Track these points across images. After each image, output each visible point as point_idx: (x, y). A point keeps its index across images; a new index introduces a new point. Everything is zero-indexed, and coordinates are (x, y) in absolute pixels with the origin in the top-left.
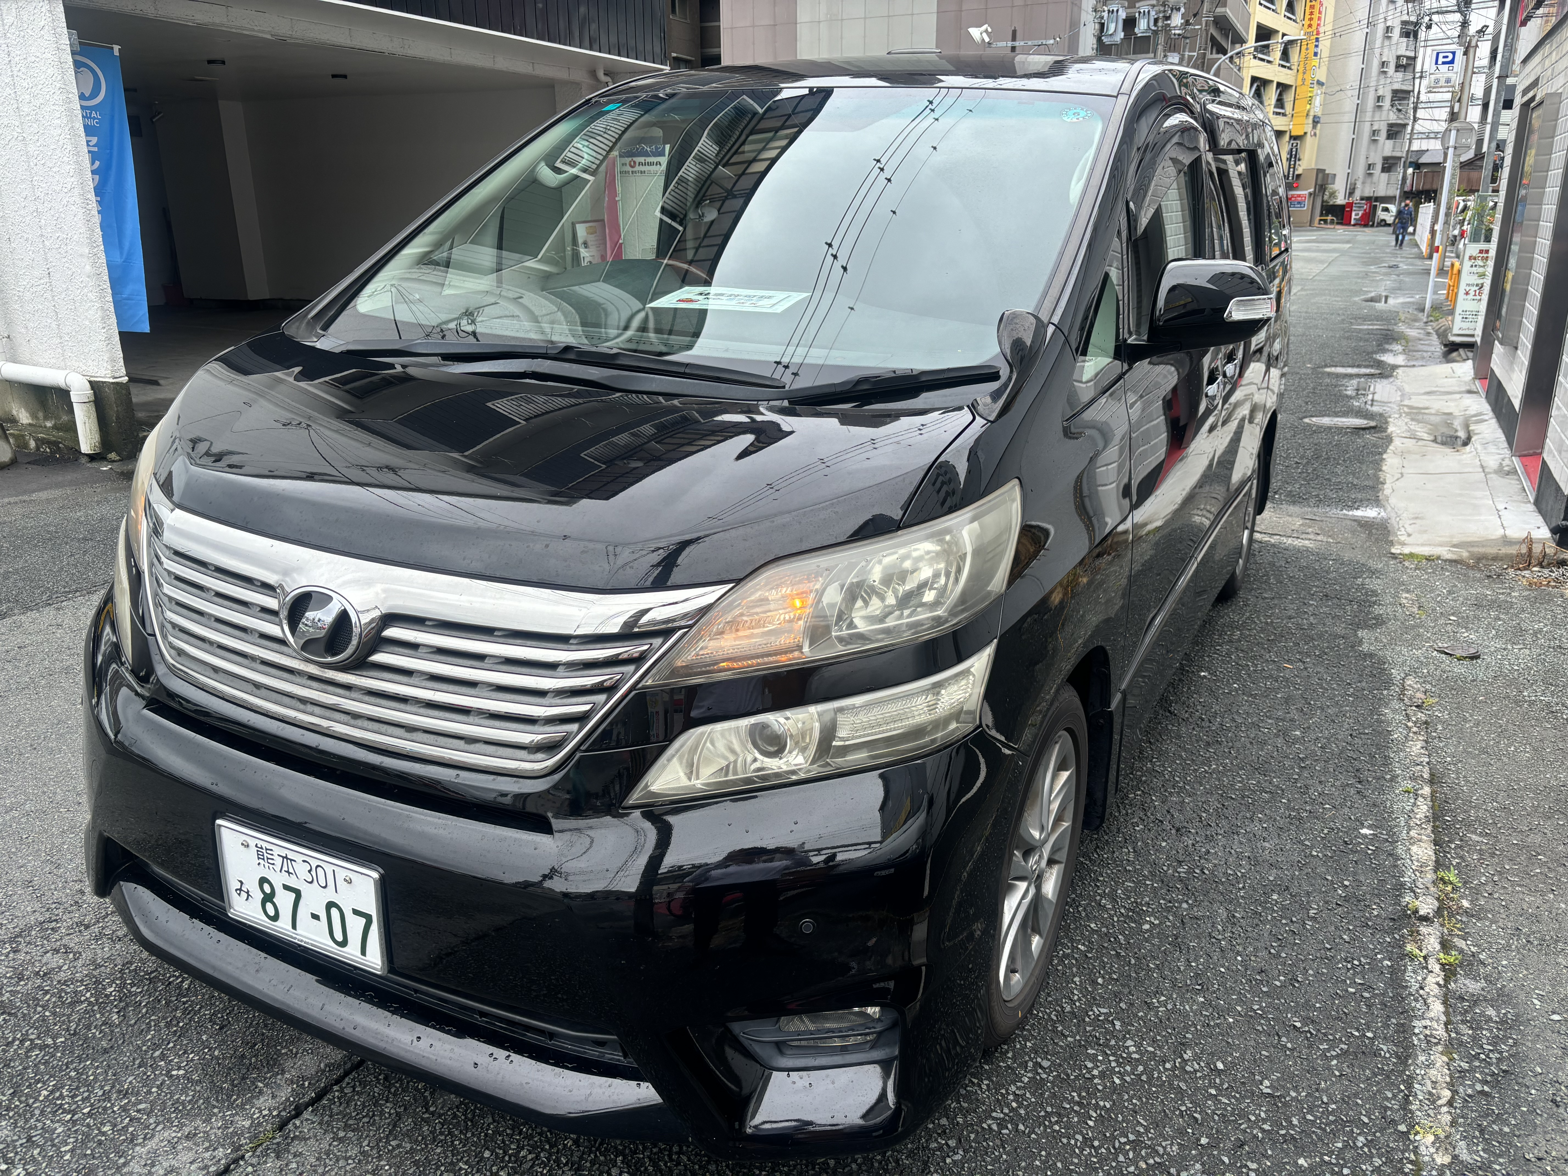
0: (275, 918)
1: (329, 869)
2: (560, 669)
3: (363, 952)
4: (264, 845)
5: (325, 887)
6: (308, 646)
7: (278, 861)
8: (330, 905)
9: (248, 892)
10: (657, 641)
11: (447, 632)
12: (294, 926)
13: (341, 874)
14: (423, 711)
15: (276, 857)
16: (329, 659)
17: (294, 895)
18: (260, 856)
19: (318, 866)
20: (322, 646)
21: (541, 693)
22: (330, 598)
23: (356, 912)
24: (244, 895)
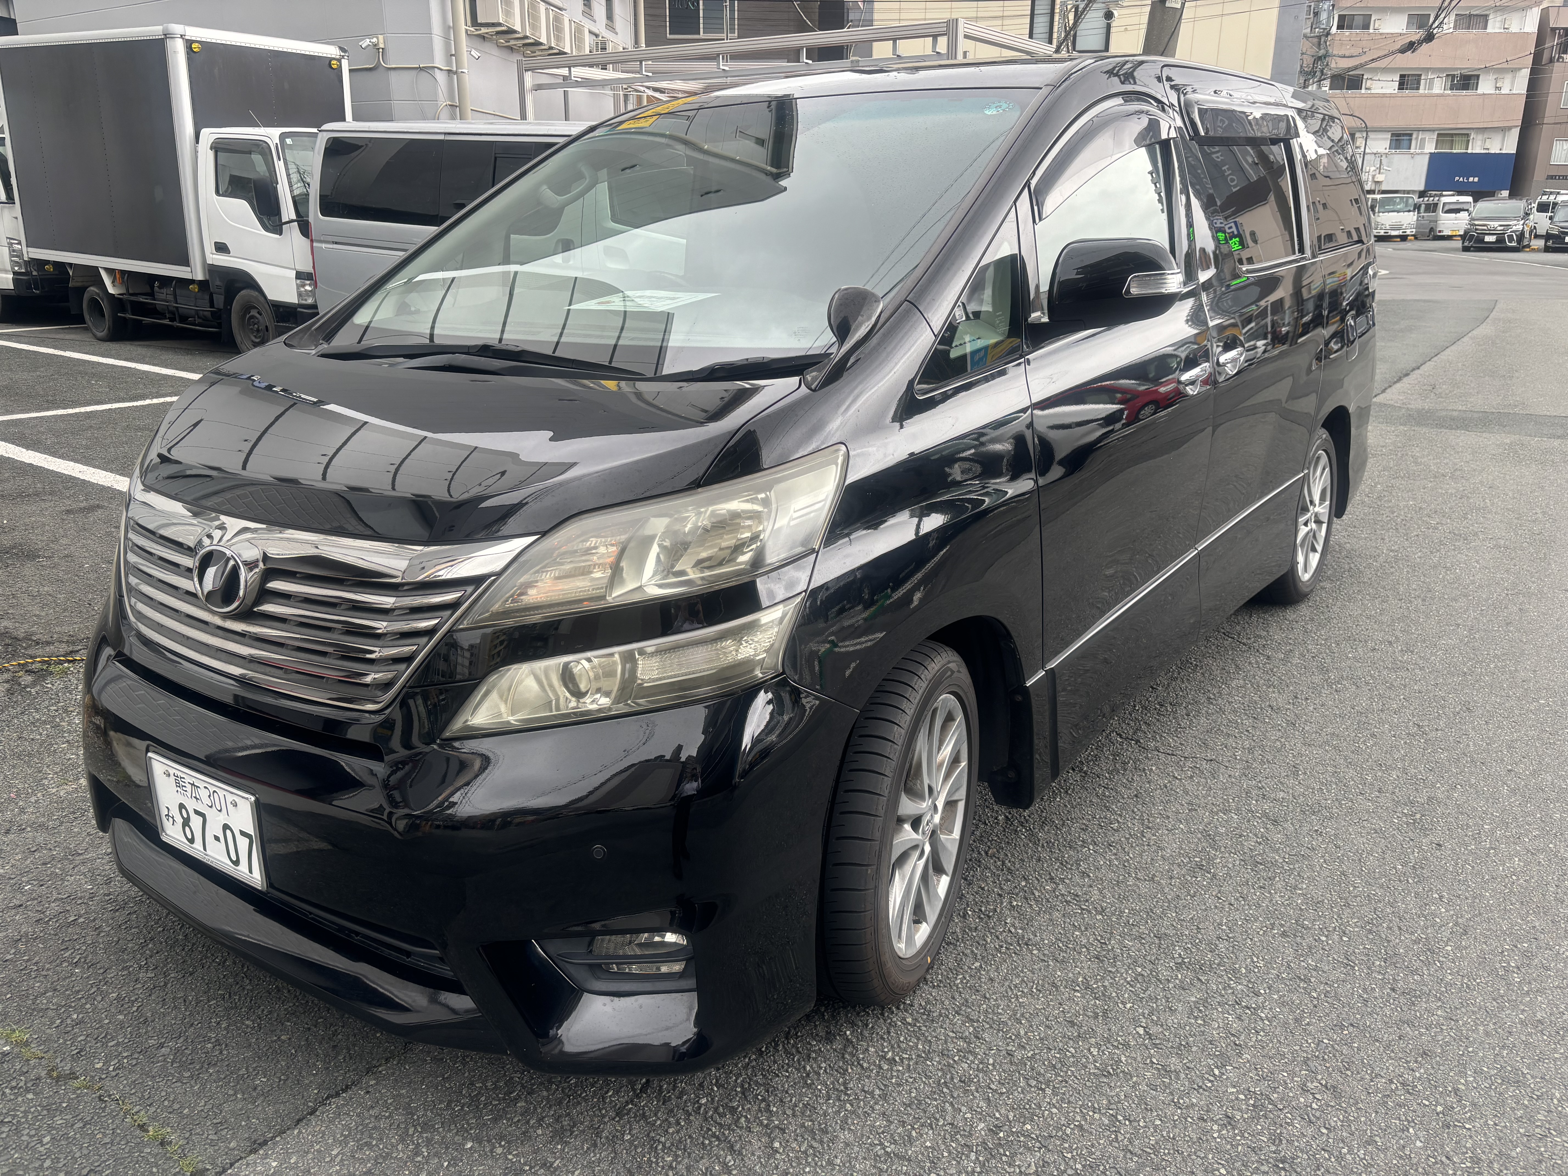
0: (192, 841)
1: (221, 794)
2: (392, 614)
3: (251, 871)
4: (180, 774)
5: (220, 811)
7: (189, 788)
8: (226, 827)
9: (173, 818)
10: (470, 588)
11: (310, 583)
12: (205, 849)
13: (230, 798)
14: (294, 653)
15: (187, 785)
16: (224, 609)
17: (201, 819)
18: (177, 784)
19: (214, 792)
20: (218, 598)
21: (377, 636)
22: (226, 555)
23: (243, 833)
24: (171, 819)
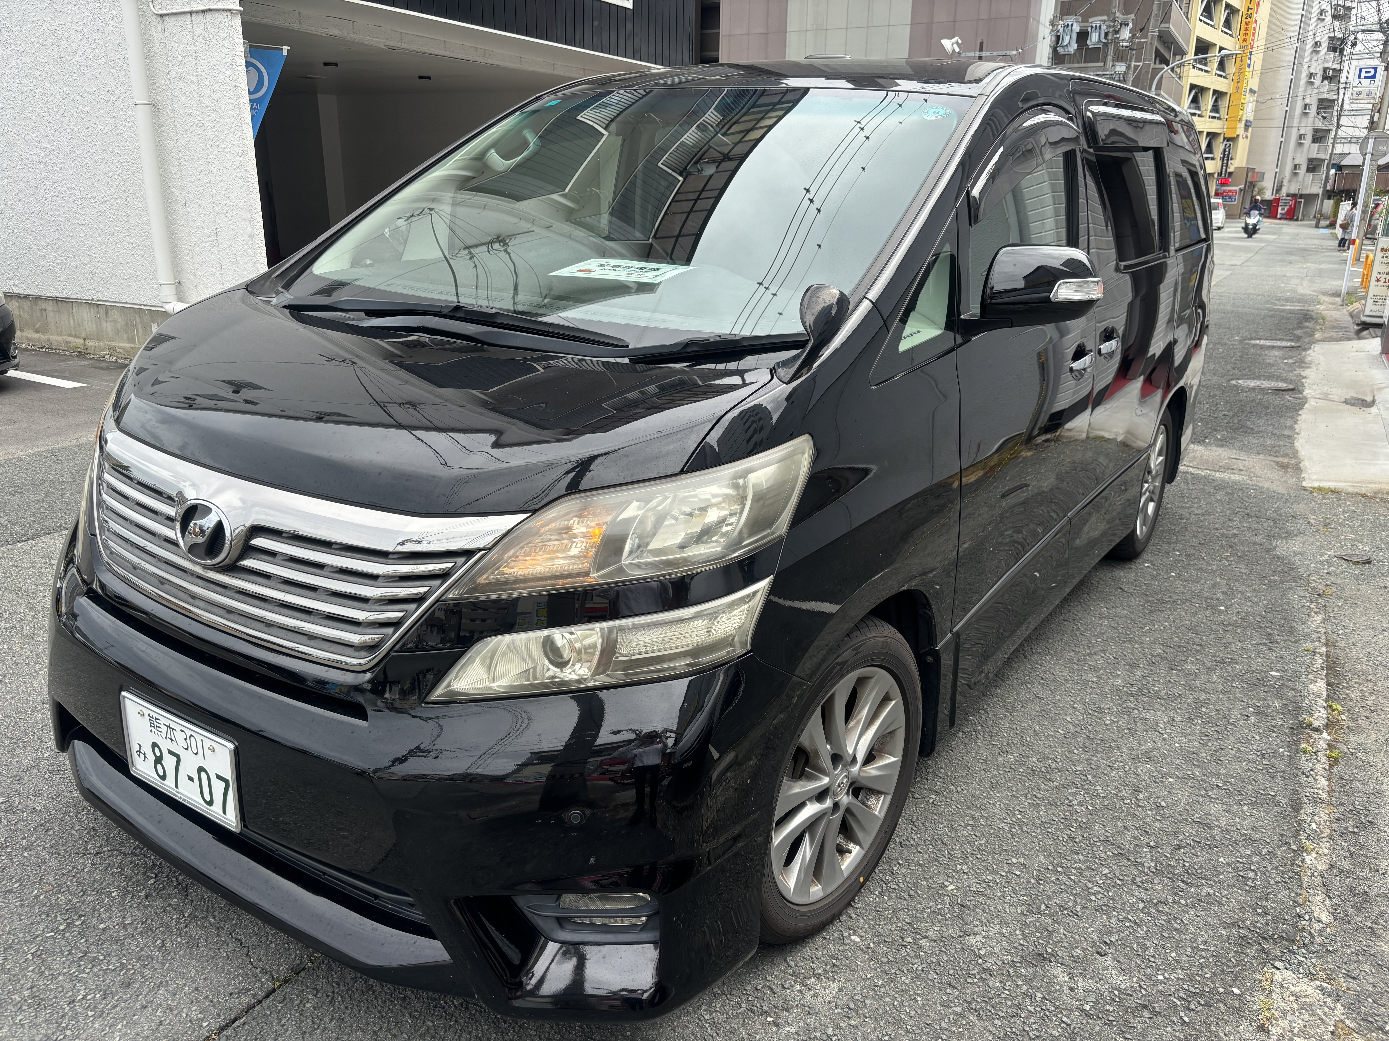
0: (163, 777)
1: (199, 738)
2: (381, 580)
3: (224, 812)
4: (155, 715)
5: (196, 754)
6: (192, 549)
7: (164, 729)
8: (201, 769)
9: (144, 754)
10: (461, 560)
11: (297, 543)
12: (177, 786)
13: (208, 743)
14: (277, 609)
15: (162, 726)
16: (208, 562)
17: (175, 759)
18: (152, 725)
19: (191, 736)
20: (202, 551)
21: (364, 600)
23: (218, 777)
24: (142, 756)
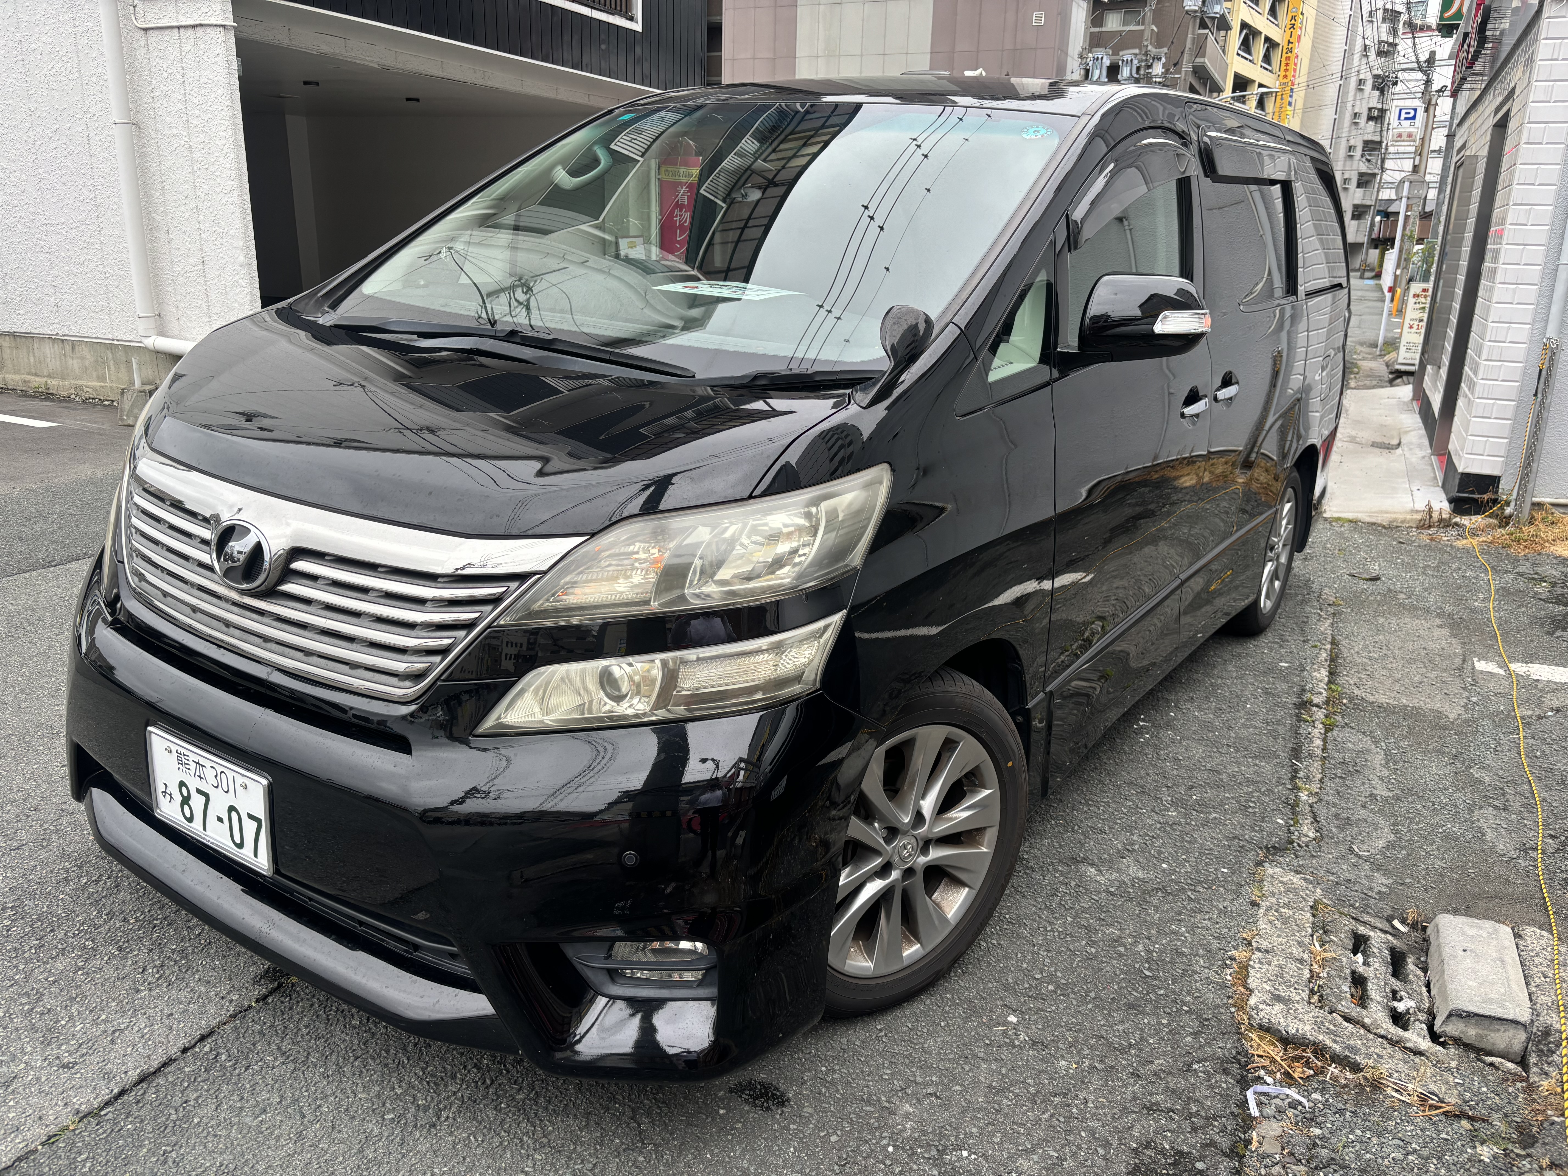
0: (190, 820)
1: (230, 774)
2: (428, 604)
3: (256, 855)
4: (183, 751)
5: (227, 792)
7: (193, 766)
8: (232, 809)
9: (170, 795)
10: (514, 585)
11: (340, 567)
12: (205, 829)
13: (240, 780)
14: (317, 637)
15: (191, 762)
16: (245, 586)
17: (204, 799)
18: (180, 762)
19: (222, 772)
20: (239, 574)
21: (411, 626)
22: (249, 530)
23: (250, 816)
24: (168, 797)
